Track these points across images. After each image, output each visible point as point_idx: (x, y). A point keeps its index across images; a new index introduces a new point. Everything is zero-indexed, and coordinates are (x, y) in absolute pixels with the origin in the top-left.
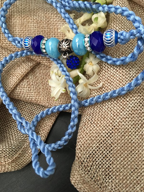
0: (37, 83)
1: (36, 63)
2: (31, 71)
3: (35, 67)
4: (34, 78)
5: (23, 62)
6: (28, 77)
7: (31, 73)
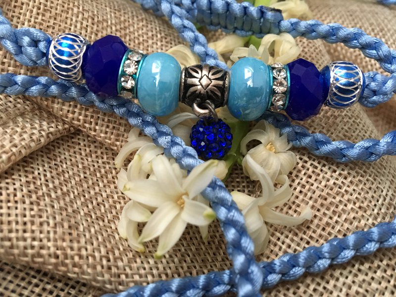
0: (63, 194)
1: (65, 129)
2: (42, 152)
3: (58, 143)
4: (53, 175)
5: (22, 115)
6: (32, 168)
7: (42, 156)
